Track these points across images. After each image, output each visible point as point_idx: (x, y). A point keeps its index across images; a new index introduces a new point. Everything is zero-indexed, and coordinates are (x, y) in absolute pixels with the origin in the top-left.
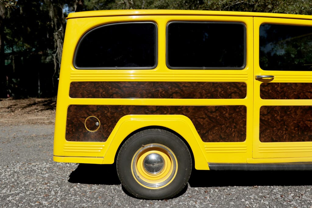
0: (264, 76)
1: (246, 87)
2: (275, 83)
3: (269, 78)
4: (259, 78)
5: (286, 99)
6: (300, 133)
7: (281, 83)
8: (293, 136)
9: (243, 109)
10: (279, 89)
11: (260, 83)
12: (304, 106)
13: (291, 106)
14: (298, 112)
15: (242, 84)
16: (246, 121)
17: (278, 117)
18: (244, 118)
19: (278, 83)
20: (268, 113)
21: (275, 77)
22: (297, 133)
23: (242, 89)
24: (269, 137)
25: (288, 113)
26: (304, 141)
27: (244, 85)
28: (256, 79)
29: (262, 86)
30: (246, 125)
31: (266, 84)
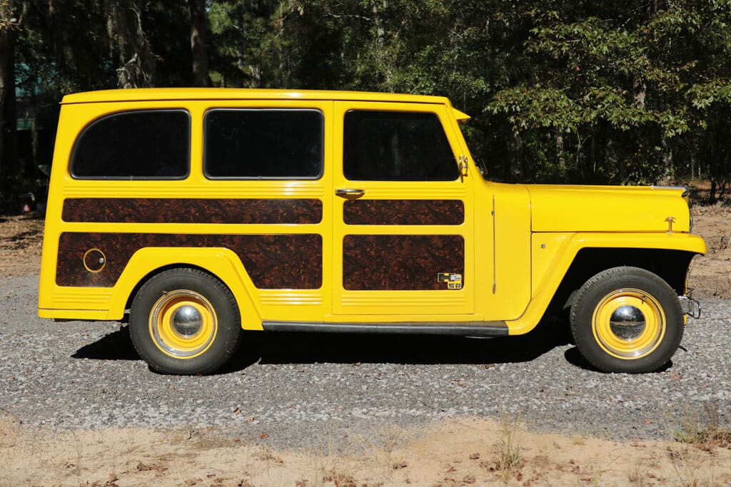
0: (349, 190)
1: (322, 206)
2: (367, 201)
3: (358, 194)
4: (341, 193)
5: (386, 224)
6: (408, 277)
7: (376, 201)
8: (396, 282)
9: (317, 239)
10: (373, 209)
11: (343, 200)
12: (415, 236)
13: (393, 236)
14: (405, 244)
15: (315, 202)
16: (321, 258)
17: (373, 253)
18: (319, 253)
19: (372, 201)
20: (356, 245)
21: (366, 191)
22: (403, 276)
23: (316, 209)
24: (358, 283)
25: (389, 245)
26: (414, 289)
27: (319, 203)
28: (337, 195)
29: (345, 204)
30: (322, 264)
31: (353, 202)
